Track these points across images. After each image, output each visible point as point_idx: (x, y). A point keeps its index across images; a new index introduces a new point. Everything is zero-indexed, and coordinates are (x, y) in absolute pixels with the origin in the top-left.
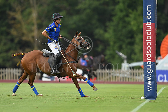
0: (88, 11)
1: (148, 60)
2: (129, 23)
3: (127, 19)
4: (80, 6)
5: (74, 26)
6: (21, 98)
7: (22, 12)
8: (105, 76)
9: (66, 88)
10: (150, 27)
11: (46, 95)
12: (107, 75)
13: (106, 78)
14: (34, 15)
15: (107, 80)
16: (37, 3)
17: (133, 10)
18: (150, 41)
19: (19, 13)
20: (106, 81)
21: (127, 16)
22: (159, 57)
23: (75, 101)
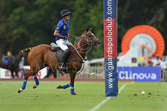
0: (47, 6)
1: (109, 56)
2: (89, 19)
3: (87, 15)
5: (32, 22)
10: (111, 22)
11: (4, 93)
17: (93, 5)
18: (111, 37)
21: (87, 11)
22: (120, 54)
23: (34, 99)
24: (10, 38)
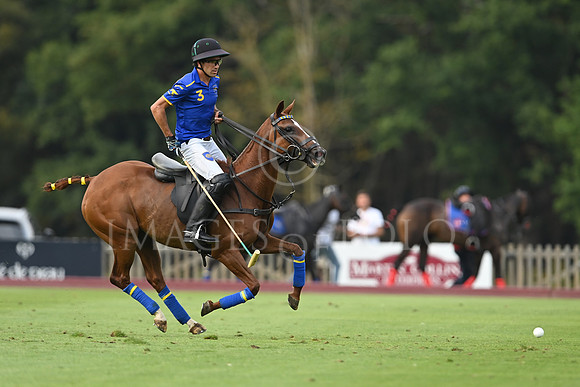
0: (496, 38)
4: (468, 22)
5: (445, 92)
6: (253, 346)
7: (261, 40)
8: (553, 272)
9: (415, 311)
11: (344, 334)
12: (563, 267)
13: (557, 279)
14: (305, 52)
15: (563, 283)
16: (314, 11)
19: (250, 45)
20: (558, 287)
23: (446, 359)
24: (369, 145)
